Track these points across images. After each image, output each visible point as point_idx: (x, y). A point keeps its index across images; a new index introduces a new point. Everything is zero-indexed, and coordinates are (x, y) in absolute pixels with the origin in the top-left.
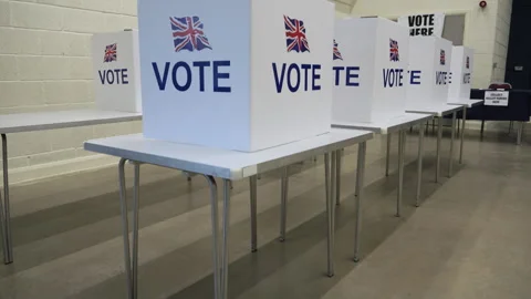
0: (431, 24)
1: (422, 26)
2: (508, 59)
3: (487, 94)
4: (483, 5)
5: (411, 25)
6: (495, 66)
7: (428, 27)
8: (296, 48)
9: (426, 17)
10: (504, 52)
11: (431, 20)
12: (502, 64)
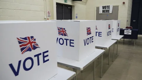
0: (109, 8)
1: (106, 9)
2: (131, 18)
3: (125, 31)
4: (124, 3)
5: (103, 9)
6: (127, 21)
7: (108, 9)
8: (89, 34)
9: (107, 6)
10: (130, 16)
11: (109, 7)
12: (129, 20)
